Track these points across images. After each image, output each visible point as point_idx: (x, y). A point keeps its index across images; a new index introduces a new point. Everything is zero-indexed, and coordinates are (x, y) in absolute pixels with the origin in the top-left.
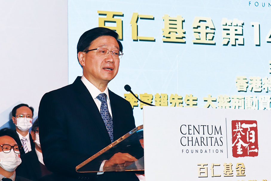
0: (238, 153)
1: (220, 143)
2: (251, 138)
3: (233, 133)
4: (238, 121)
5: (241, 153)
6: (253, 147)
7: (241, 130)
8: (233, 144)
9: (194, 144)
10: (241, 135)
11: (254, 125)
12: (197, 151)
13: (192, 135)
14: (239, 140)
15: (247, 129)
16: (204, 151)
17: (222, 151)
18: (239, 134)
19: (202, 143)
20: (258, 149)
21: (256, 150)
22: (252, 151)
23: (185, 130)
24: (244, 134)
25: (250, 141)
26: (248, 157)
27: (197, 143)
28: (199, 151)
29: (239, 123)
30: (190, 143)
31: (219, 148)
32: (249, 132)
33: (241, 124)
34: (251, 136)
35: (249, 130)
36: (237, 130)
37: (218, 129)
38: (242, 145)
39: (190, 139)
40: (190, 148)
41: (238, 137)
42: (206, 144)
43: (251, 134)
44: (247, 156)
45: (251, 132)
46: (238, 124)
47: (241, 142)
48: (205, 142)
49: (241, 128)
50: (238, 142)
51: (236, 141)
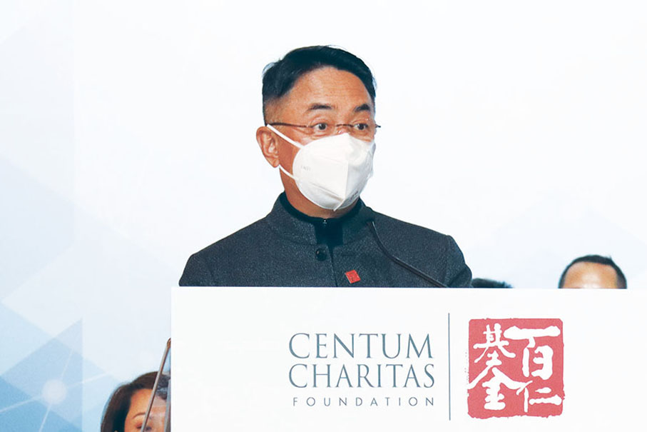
0: (487, 407)
1: (423, 379)
2: (540, 367)
3: (473, 353)
4: (492, 322)
5: (502, 406)
6: (547, 390)
7: (500, 344)
8: (470, 382)
9: (333, 383)
10: (501, 357)
11: (552, 331)
12: (343, 402)
13: (330, 360)
14: (495, 371)
15: (526, 342)
16: (367, 401)
17: (430, 402)
18: (495, 355)
19: (363, 380)
20: (562, 395)
21: (556, 400)
22: (539, 401)
23: (305, 346)
24: (512, 355)
25: (535, 374)
26: (525, 416)
27: (344, 381)
28: (351, 402)
29: (497, 326)
30: (322, 380)
31: (422, 394)
32: (532, 350)
33: (503, 329)
34: (537, 361)
35: (532, 344)
36: (486, 346)
37: (419, 343)
38: (502, 385)
39: (322, 369)
40: (322, 391)
41: (489, 364)
42: (375, 383)
43: (540, 355)
44: (522, 413)
45: (539, 349)
46: (492, 329)
47: (500, 378)
48: (373, 378)
49: (503, 338)
50: (490, 376)
51: (484, 373)
